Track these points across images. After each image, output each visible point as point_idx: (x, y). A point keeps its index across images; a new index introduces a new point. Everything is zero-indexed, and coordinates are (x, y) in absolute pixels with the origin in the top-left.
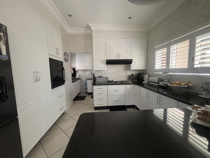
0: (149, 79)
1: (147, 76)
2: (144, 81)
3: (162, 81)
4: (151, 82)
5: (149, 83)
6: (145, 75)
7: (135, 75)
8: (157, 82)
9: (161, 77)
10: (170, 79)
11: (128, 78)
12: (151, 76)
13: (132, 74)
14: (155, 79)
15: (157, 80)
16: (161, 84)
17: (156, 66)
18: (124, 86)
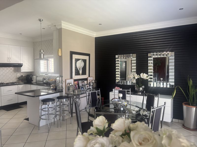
0: (37, 79)
1: (35, 76)
2: (33, 81)
3: (45, 79)
4: (38, 81)
5: (37, 82)
6: (34, 76)
7: (25, 77)
8: (42, 81)
9: (44, 77)
10: (49, 78)
11: (17, 80)
12: (38, 77)
13: (21, 75)
14: (41, 79)
15: (42, 79)
16: (44, 81)
17: (41, 70)
18: (17, 86)
